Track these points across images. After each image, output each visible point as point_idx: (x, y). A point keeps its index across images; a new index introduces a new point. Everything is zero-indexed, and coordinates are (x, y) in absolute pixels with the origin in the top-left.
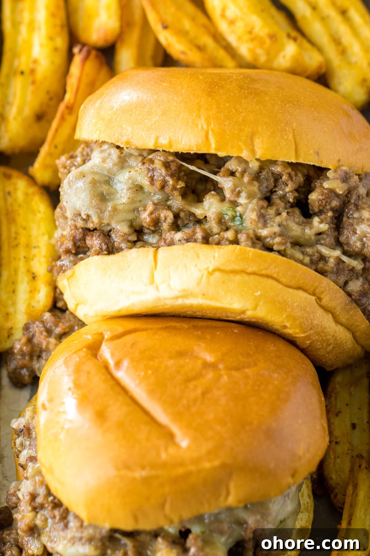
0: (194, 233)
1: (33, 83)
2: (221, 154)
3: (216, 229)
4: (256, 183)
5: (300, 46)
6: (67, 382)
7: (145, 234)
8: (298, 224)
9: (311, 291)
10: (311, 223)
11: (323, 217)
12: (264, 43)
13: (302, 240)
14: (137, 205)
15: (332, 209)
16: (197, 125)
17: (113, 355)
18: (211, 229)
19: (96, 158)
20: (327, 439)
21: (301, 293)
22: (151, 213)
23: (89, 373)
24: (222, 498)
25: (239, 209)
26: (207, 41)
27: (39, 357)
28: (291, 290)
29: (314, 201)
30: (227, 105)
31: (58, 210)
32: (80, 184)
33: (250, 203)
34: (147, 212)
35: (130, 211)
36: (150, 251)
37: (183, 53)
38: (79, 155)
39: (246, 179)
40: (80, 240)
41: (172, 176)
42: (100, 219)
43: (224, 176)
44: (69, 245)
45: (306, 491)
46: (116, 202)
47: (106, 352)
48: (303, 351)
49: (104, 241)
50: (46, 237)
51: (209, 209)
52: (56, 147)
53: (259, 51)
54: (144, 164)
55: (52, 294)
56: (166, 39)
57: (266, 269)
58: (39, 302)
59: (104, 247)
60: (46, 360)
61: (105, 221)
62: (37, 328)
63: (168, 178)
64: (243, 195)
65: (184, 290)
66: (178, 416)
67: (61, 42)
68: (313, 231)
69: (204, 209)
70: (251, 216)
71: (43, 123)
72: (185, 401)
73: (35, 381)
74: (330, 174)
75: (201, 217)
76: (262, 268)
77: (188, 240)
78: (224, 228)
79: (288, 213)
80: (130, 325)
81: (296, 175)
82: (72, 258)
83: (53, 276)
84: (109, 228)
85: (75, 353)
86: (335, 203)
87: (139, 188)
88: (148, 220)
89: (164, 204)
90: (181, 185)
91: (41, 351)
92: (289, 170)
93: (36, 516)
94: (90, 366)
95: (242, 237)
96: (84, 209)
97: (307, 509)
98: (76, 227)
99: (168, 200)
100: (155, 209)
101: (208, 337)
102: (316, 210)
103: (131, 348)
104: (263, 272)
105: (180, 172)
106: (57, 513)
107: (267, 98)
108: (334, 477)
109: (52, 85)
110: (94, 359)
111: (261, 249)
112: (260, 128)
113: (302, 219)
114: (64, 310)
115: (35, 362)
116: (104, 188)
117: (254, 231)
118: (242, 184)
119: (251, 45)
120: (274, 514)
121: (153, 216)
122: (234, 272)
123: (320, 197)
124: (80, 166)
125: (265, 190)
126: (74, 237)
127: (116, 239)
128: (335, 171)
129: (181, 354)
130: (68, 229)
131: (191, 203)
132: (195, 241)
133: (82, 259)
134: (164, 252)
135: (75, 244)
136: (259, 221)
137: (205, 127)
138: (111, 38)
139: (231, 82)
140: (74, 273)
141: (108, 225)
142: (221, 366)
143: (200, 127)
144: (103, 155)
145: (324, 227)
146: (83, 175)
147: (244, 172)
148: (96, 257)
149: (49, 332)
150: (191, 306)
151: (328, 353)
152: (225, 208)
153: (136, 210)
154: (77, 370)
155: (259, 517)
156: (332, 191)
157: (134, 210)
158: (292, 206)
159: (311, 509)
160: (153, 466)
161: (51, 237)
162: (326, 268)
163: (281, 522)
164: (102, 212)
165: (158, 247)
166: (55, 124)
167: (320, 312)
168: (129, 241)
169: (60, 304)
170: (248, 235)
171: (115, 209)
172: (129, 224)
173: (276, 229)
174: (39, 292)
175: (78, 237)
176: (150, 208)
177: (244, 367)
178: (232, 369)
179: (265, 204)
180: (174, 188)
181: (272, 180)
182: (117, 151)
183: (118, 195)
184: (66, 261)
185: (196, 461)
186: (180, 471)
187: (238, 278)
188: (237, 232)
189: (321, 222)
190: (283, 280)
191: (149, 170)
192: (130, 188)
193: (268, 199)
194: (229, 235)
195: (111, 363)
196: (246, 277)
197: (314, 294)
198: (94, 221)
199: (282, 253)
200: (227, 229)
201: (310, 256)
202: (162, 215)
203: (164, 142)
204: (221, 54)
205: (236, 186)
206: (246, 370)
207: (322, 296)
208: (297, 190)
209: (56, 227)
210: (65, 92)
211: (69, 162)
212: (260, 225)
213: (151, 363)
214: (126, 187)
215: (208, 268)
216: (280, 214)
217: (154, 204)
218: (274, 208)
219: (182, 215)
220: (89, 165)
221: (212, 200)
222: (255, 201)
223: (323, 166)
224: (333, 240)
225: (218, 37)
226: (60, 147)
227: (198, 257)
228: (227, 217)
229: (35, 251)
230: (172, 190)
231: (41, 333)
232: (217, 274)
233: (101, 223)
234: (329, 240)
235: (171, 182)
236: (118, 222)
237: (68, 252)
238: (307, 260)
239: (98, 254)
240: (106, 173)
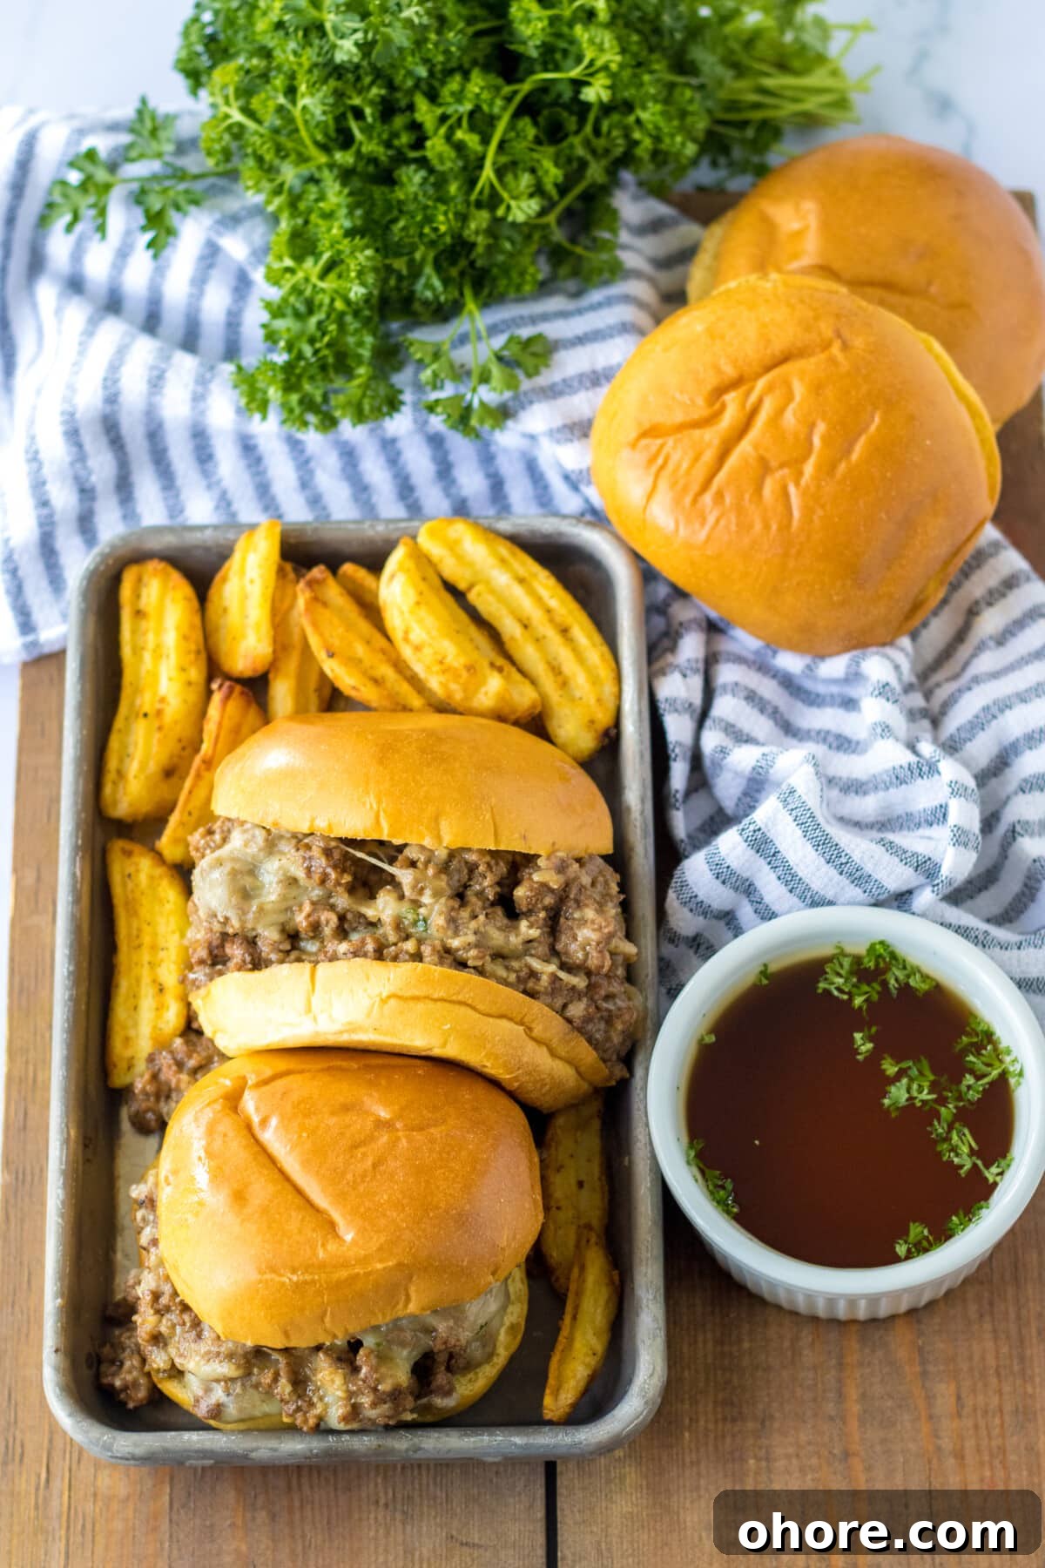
0: (363, 942)
1: (160, 728)
2: (397, 841)
3: (392, 938)
4: (444, 877)
5: (507, 679)
6: (198, 1147)
7: (301, 939)
8: (500, 929)
9: (518, 1019)
10: (516, 928)
11: (532, 919)
12: (460, 676)
13: (505, 951)
14: (290, 903)
15: (545, 908)
16: (364, 804)
17: (257, 1109)
18: (385, 936)
19: (237, 839)
20: (541, 1218)
21: (505, 1023)
22: (309, 915)
23: (225, 1135)
24: (401, 1306)
25: (422, 911)
26: (386, 671)
27: (168, 1097)
28: (491, 1020)
29: (519, 897)
30: (405, 775)
31: (190, 904)
32: (216, 875)
33: (436, 902)
34: (304, 914)
35: (281, 911)
36: (307, 966)
37: (354, 688)
38: (218, 831)
39: (430, 872)
40: (217, 947)
41: (335, 867)
42: (243, 922)
43: (401, 867)
44: (203, 953)
45: (519, 1274)
46: (263, 899)
47: (249, 1103)
48: (512, 1095)
49: (247, 951)
50: (177, 936)
51: (384, 908)
52: (190, 814)
53: (453, 686)
54: (298, 850)
55: (185, 1012)
56: (332, 670)
57: (459, 993)
58: (168, 1022)
59: (248, 959)
60: (177, 1102)
61: (249, 926)
62: (165, 1060)
63: (329, 870)
64: (428, 892)
65: (350, 1023)
66: (340, 1197)
67: (196, 674)
68: (520, 940)
69: (377, 910)
70: (438, 921)
71: (175, 779)
72: (349, 1177)
73: (162, 1125)
74: (541, 862)
75: (374, 920)
76: (452, 992)
77: (355, 954)
78: (403, 935)
79: (487, 915)
80: (282, 1064)
81: (497, 864)
82: (207, 970)
83: (185, 989)
84: (254, 934)
85: (208, 1105)
86: (549, 900)
87: (293, 882)
88: (304, 924)
89: (326, 903)
90: (347, 878)
91: (170, 1090)
92: (488, 858)
93: (160, 1321)
94: (227, 1125)
95: (426, 950)
96: (220, 909)
97: (519, 1299)
98: (211, 930)
99: (330, 896)
100: (314, 911)
101: (383, 1082)
102: (524, 909)
103: (282, 1099)
104: (454, 998)
105: (345, 861)
106: (186, 1317)
107: (457, 765)
108: (555, 1254)
109: (185, 730)
110: (233, 1116)
111: (450, 967)
112: (448, 807)
113: (505, 921)
114: (200, 1033)
115: (162, 1104)
116: (247, 881)
117: (442, 941)
118: (426, 877)
119: (442, 678)
120: (472, 1318)
121: (311, 919)
122: (416, 998)
123: (528, 893)
124: (219, 847)
125: (457, 884)
126: (210, 944)
127: (264, 948)
128: (548, 858)
129: (346, 1108)
130: (203, 932)
131: (361, 901)
132: (365, 955)
133: (221, 973)
134: (323, 968)
135: (210, 953)
136: (448, 928)
137: (375, 806)
138: (261, 669)
139: (410, 743)
140: (208, 993)
141: (253, 929)
142: (399, 1125)
143: (368, 806)
144: (246, 836)
145: (534, 933)
146: (220, 863)
147: (428, 862)
148: (237, 975)
149: (180, 1065)
150: (361, 1042)
151: (544, 1095)
152: (404, 909)
153: (288, 909)
154: (211, 1131)
155: (451, 1323)
156: (544, 885)
157: (286, 910)
158: (493, 904)
159: (525, 1298)
160: (307, 1268)
161: (183, 935)
162: (537, 988)
163: (482, 1327)
164: (245, 913)
165: (317, 962)
166: (188, 784)
167: (531, 1045)
168: (281, 951)
169: (195, 1026)
170: (434, 949)
171: (261, 909)
172: (279, 928)
173: (471, 938)
174: (168, 1009)
175: (215, 943)
176: (307, 908)
177: (429, 1126)
178: (413, 1130)
179: (456, 904)
180: (338, 883)
181: (466, 871)
182: (264, 832)
183: (265, 891)
184: (199, 974)
185: (365, 1260)
186: (344, 1274)
187: (420, 1007)
188: (420, 942)
189: (531, 927)
190: (481, 1007)
191: (304, 858)
192: (281, 881)
193: (460, 896)
194: (410, 946)
195: (256, 1119)
196: (431, 1005)
197: (521, 1023)
198: (235, 925)
199: (480, 971)
200: (407, 937)
201: (516, 971)
202: (323, 918)
203: (321, 824)
204: (405, 689)
205: (417, 881)
206: (432, 1130)
207: (533, 1025)
208: (499, 884)
209: (189, 924)
210: (201, 741)
211: (202, 842)
212: (450, 933)
213: (307, 1121)
214: (276, 880)
215: (381, 994)
216: (476, 917)
217: (313, 903)
218: (469, 910)
219: (349, 916)
220: (227, 848)
221: (387, 898)
222: (443, 900)
223: (532, 852)
224: (546, 949)
225: (399, 666)
226: (196, 814)
227: (368, 979)
228: (406, 922)
229: (162, 954)
230: (335, 886)
231: (170, 1067)
232: (393, 1002)
233: (243, 927)
234: (542, 949)
235: (333, 876)
236: (266, 926)
237: (202, 962)
238: (513, 977)
239: (239, 969)
240: (250, 860)
